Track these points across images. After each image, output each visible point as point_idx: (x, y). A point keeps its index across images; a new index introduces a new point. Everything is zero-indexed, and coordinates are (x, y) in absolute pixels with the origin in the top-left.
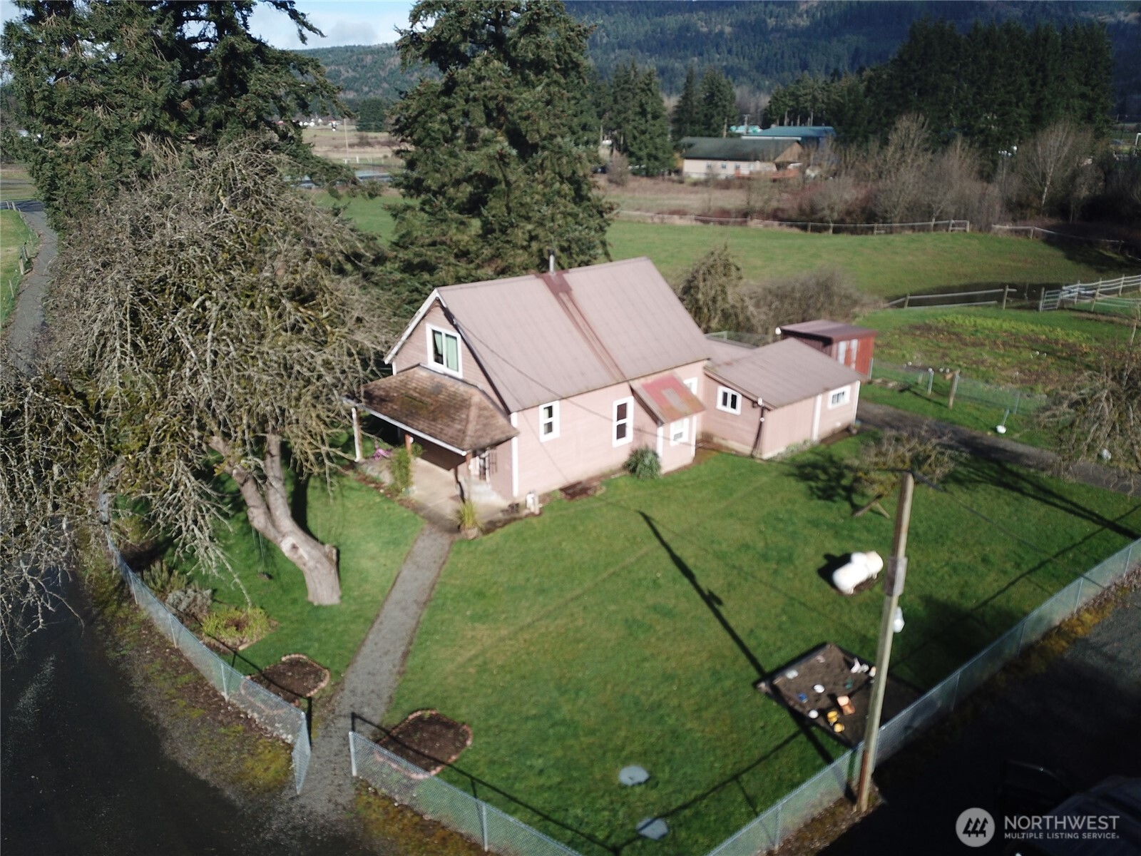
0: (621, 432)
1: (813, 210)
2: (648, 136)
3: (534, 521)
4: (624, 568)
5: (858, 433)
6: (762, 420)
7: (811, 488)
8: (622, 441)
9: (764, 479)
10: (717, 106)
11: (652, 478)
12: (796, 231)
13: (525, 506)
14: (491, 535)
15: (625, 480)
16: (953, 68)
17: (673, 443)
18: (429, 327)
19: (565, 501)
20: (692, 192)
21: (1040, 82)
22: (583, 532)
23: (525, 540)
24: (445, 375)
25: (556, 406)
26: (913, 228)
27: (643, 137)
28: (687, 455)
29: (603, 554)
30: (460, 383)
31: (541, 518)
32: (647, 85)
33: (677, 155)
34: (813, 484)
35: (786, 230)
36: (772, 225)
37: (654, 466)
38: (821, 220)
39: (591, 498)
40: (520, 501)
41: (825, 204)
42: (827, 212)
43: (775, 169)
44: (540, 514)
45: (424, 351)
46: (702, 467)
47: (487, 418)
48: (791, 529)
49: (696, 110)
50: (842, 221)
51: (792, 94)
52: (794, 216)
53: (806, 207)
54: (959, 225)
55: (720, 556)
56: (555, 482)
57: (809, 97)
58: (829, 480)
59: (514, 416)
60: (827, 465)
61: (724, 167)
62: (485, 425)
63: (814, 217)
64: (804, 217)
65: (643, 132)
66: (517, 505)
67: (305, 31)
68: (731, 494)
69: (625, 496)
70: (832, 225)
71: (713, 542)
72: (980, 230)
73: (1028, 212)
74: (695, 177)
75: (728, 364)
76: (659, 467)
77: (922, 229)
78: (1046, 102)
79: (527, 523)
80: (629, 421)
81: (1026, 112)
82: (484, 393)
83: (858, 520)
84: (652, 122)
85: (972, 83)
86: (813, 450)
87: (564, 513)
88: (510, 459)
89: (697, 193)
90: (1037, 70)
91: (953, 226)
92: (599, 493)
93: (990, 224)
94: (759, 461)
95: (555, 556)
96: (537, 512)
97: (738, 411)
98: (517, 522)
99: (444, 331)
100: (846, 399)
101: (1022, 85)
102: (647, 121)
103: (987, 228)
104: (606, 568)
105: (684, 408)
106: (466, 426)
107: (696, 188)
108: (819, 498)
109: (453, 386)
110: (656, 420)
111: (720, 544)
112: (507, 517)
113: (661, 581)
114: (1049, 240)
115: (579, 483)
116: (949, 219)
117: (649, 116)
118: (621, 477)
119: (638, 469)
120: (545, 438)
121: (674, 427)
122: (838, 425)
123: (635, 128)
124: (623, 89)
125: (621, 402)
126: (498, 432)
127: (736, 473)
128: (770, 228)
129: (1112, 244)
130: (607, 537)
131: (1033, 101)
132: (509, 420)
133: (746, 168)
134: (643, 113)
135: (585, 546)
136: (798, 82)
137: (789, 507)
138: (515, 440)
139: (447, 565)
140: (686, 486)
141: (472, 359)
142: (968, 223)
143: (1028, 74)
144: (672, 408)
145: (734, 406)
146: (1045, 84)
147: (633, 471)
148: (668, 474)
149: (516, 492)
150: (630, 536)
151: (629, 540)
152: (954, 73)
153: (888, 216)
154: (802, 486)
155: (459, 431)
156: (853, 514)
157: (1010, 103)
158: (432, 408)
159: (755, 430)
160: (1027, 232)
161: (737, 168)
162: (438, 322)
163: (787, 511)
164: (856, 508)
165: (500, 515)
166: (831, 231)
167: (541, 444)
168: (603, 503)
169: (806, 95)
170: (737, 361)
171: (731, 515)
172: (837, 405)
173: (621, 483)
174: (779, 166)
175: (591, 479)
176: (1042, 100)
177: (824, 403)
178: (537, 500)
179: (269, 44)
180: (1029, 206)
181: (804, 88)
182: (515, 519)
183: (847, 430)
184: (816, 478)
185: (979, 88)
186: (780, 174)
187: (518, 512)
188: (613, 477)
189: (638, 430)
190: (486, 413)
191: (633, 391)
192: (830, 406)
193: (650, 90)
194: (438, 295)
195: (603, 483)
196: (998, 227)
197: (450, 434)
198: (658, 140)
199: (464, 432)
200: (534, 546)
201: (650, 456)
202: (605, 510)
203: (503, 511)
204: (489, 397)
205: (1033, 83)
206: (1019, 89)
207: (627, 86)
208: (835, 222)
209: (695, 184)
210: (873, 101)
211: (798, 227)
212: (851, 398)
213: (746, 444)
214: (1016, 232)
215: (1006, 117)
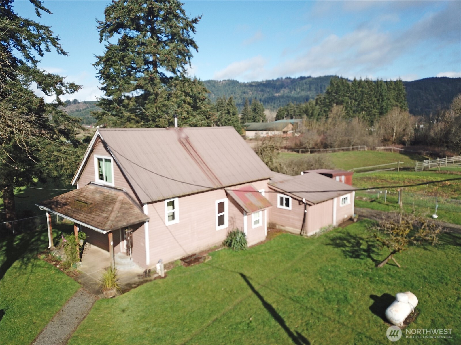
0: (221, 221)
1: (301, 144)
2: (231, 122)
3: (160, 281)
4: (224, 315)
5: (357, 221)
6: (306, 211)
7: (344, 251)
8: (222, 227)
9: (312, 247)
10: (257, 113)
11: (242, 249)
12: (294, 153)
13: (155, 272)
14: (126, 294)
15: (225, 251)
16: (348, 95)
17: (254, 226)
18: (95, 157)
19: (184, 267)
20: (250, 142)
21: (381, 100)
22: (195, 288)
23: (151, 296)
24: (104, 186)
25: (176, 200)
26: (343, 150)
27: (229, 122)
28: (262, 236)
29: (208, 304)
30: (113, 190)
31: (165, 280)
32: (230, 102)
33: (243, 130)
34: (343, 249)
35: (290, 152)
36: (284, 151)
37: (243, 242)
38: (305, 148)
39: (201, 264)
40: (152, 268)
41: (306, 141)
42: (307, 145)
43: (282, 133)
44: (165, 276)
45: (93, 173)
46: (272, 242)
47: (126, 209)
48: (339, 278)
49: (249, 114)
50: (314, 148)
51: (286, 109)
52: (293, 147)
53: (298, 143)
54: (362, 148)
55: (295, 300)
56: (177, 254)
57: (293, 110)
58: (353, 246)
59: (146, 207)
60: (349, 238)
61: (262, 133)
62: (124, 214)
63: (302, 147)
64: (298, 147)
65: (229, 120)
66: (149, 271)
67: (40, 10)
68: (294, 257)
69: (225, 262)
70: (309, 150)
71: (287, 290)
72: (371, 149)
73: (389, 143)
74: (251, 137)
75: (281, 182)
76: (246, 242)
77: (348, 150)
78: (384, 107)
79: (154, 284)
80: (226, 214)
81: (377, 111)
82: (126, 193)
83: (383, 269)
84: (232, 116)
85: (356, 101)
86: (335, 230)
87: (182, 275)
88: (144, 238)
89: (252, 142)
90: (379, 96)
91: (360, 148)
92: (207, 261)
93: (375, 147)
94: (306, 237)
95: (171, 308)
96: (163, 276)
97: (290, 208)
98: (148, 283)
99: (104, 157)
100: (348, 202)
101: (375, 101)
102: (230, 116)
103: (374, 148)
104: (210, 316)
105: (258, 204)
106: (110, 215)
107: (251, 141)
108: (351, 257)
109: (108, 192)
110: (242, 211)
111: (292, 291)
112: (141, 280)
113: (254, 324)
114: (401, 152)
115: (194, 255)
116: (358, 145)
117: (231, 114)
118: (222, 250)
119: (233, 244)
120: (169, 223)
121: (254, 216)
122: (346, 216)
123: (226, 119)
124: (220, 106)
125: (220, 201)
126: (133, 217)
127: (294, 244)
128: (284, 152)
129: (427, 153)
130: (211, 291)
131: (379, 107)
132: (142, 211)
133: (270, 133)
134: (229, 113)
135: (195, 299)
136: (288, 105)
137: (333, 263)
138: (146, 224)
139: (85, 321)
140: (264, 254)
141: (120, 172)
142: (366, 147)
143: (376, 97)
144: (251, 203)
145: (287, 205)
146: (383, 101)
147: (230, 245)
148: (252, 247)
149: (148, 262)
150: (228, 289)
151: (227, 292)
152: (348, 97)
153: (332, 145)
154: (338, 250)
155: (105, 218)
156: (376, 266)
157: (371, 108)
158: (91, 206)
159: (302, 219)
160: (390, 150)
161: (267, 133)
162: (100, 153)
163: (332, 266)
164: (377, 263)
165: (136, 279)
166: (309, 152)
167: (166, 226)
168: (210, 267)
169: (291, 109)
170: (286, 181)
171: (296, 270)
172: (344, 205)
173: (222, 253)
174: (284, 132)
175: (203, 252)
176: (383, 106)
177: (338, 202)
178: (163, 267)
179: (18, 16)
180: (389, 140)
181: (290, 107)
182: (146, 281)
183: (351, 219)
184: (344, 246)
185: (359, 102)
186: (285, 135)
187: (149, 276)
188: (216, 250)
189: (232, 220)
190: (126, 206)
191: (227, 194)
192: (341, 205)
193: (231, 104)
194: (99, 133)
195: (210, 255)
196: (378, 148)
197: (98, 221)
198: (235, 123)
199: (107, 218)
200: (157, 301)
201: (240, 235)
202: (211, 271)
203: (139, 276)
204: (130, 197)
205: (378, 100)
206: (374, 103)
207: (222, 105)
208: (311, 149)
209: (251, 140)
210: (319, 107)
211: (295, 151)
212: (351, 201)
213: (296, 228)
214: (386, 150)
215: (371, 112)
